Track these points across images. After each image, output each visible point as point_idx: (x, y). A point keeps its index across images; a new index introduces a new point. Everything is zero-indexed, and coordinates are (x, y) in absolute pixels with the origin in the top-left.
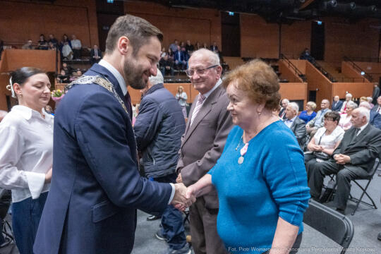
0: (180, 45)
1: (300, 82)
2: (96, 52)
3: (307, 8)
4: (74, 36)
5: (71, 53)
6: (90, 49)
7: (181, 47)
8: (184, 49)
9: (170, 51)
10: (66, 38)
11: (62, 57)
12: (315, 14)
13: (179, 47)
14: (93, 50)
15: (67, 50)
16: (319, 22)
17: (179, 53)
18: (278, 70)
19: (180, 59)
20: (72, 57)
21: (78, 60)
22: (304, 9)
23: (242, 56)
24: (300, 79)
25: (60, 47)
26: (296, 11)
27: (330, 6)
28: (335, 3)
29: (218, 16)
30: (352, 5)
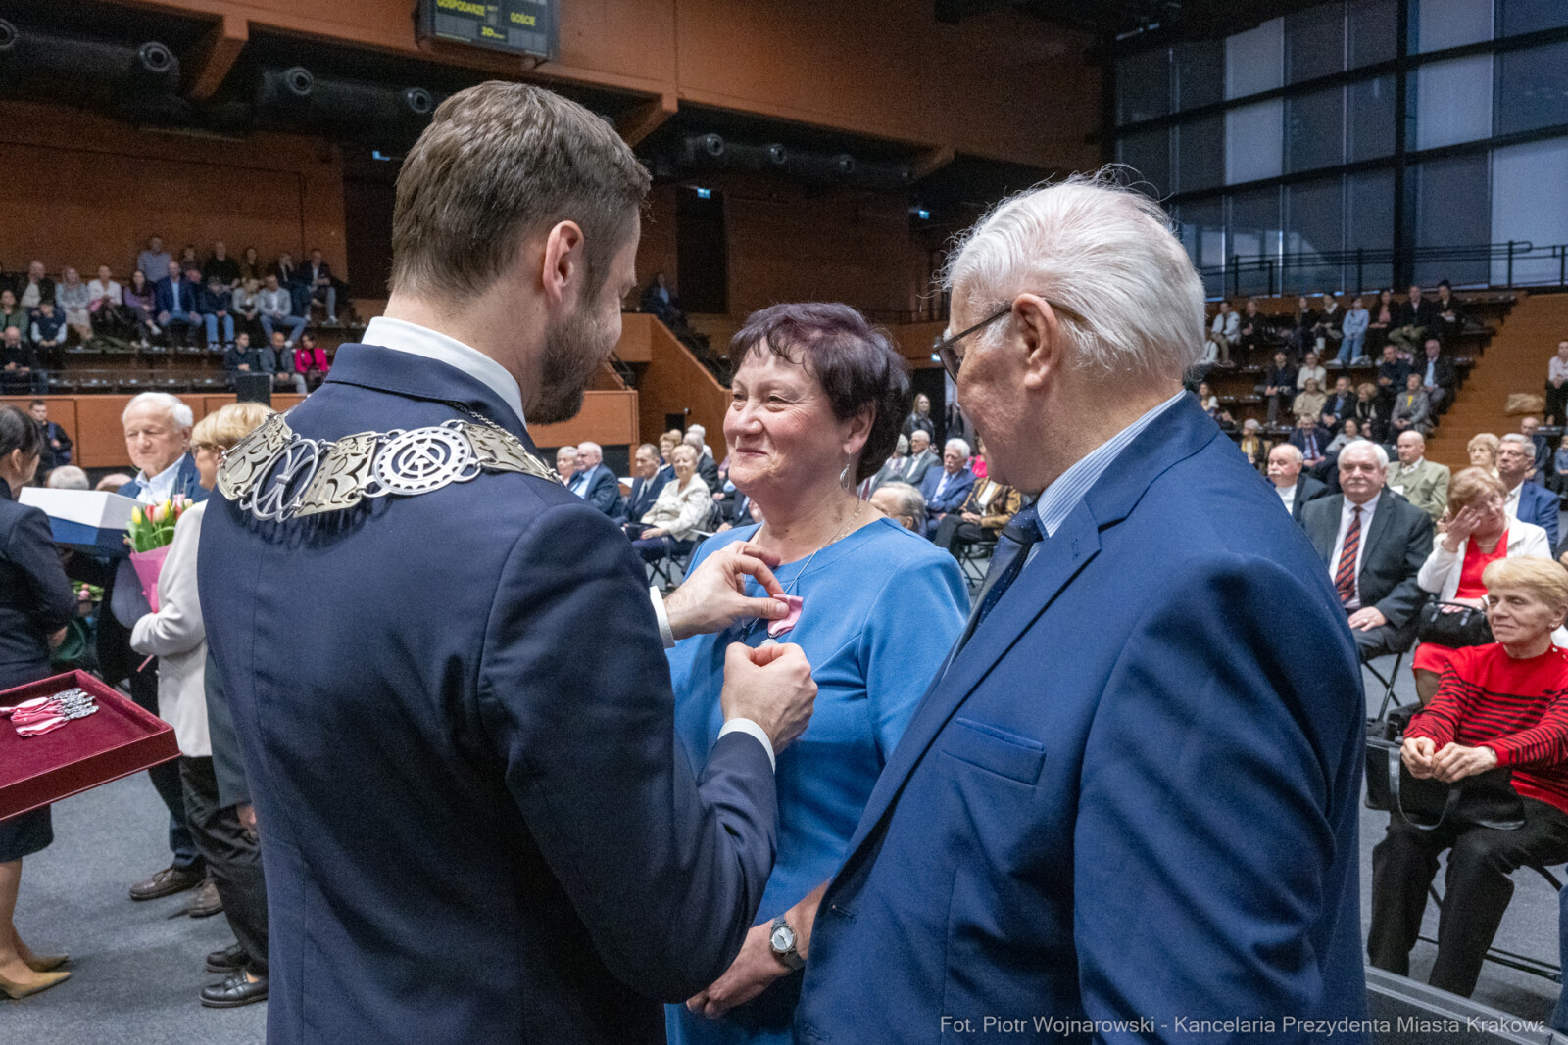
0: (180, 258)
1: (614, 386)
7: (185, 266)
8: (195, 275)
9: (139, 278)
13: (174, 265)
16: (703, 192)
17: (176, 287)
19: (177, 307)
24: (618, 378)
27: (701, 151)
28: (717, 145)
29: (327, 160)
30: (773, 151)
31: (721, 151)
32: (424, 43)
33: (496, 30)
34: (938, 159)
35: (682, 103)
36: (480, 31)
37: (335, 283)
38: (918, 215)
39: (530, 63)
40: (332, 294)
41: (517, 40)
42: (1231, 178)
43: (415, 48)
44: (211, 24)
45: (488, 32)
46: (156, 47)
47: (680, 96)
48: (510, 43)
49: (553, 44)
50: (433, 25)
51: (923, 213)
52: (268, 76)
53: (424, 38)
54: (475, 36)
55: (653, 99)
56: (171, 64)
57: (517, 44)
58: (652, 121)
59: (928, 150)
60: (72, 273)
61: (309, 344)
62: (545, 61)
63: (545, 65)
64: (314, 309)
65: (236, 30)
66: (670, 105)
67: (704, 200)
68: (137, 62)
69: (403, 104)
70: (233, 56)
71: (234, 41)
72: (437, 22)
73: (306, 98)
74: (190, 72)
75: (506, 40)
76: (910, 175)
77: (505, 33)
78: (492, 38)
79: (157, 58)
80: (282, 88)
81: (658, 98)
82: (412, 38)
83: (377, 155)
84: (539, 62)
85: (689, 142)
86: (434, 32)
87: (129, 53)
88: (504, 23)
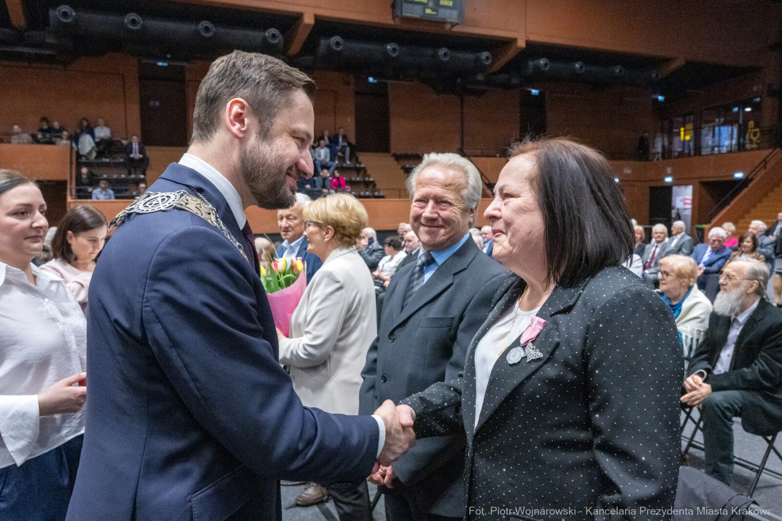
2: (135, 146)
4: (101, 121)
5: (93, 148)
6: (125, 142)
10: (85, 123)
11: (79, 156)
14: (131, 144)
15: (87, 144)
16: (535, 92)
20: (94, 154)
21: (104, 160)
22: (496, 73)
23: (393, 151)
25: (75, 138)
27: (537, 68)
28: (546, 65)
29: (347, 83)
30: (577, 66)
31: (548, 67)
32: (397, 20)
33: (433, 10)
34: (674, 66)
35: (528, 43)
36: (424, 11)
37: (350, 145)
38: (657, 99)
39: (448, 26)
40: (348, 150)
41: (444, 14)
43: (391, 22)
44: (297, 18)
45: (428, 11)
46: (273, 31)
47: (527, 39)
48: (440, 16)
49: (461, 14)
50: (401, 9)
51: (661, 98)
52: (323, 42)
53: (397, 16)
54: (422, 14)
56: (281, 37)
57: (443, 16)
58: (511, 54)
61: (337, 174)
62: (457, 24)
63: (457, 26)
64: (340, 158)
65: (309, 20)
66: (521, 44)
67: (535, 96)
68: (265, 38)
69: (385, 53)
70: (307, 33)
71: (308, 25)
72: (404, 8)
73: (341, 52)
74: (288, 42)
75: (437, 15)
76: (657, 75)
77: (437, 11)
78: (430, 14)
79: (274, 36)
80: (329, 47)
81: (514, 40)
82: (391, 17)
83: (371, 79)
84: (453, 25)
85: (531, 64)
86: (401, 13)
87: (261, 34)
88: (437, 6)
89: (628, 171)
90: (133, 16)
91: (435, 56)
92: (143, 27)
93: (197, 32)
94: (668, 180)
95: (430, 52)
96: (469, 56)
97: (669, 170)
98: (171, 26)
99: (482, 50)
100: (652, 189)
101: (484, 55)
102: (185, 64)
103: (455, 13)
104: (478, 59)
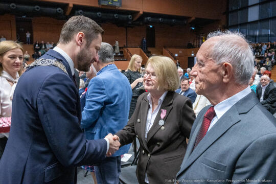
3: (137, 21)
12: (141, 24)
16: (151, 26)
18: (123, 54)
26: (130, 23)
27: (147, 20)
28: (150, 19)
30: (160, 19)
32: (100, 6)
35: (143, 12)
39: (117, 8)
41: (114, 4)
42: (249, 20)
43: (98, 6)
44: (68, 5)
45: (110, 3)
46: (59, 9)
49: (121, 4)
51: (193, 28)
54: (108, 4)
55: (138, 12)
56: (62, 11)
58: (138, 16)
59: (190, 18)
60: (48, 43)
63: (120, 7)
65: (71, 5)
66: (141, 13)
67: (151, 28)
68: (57, 11)
69: (97, 15)
70: (71, 9)
71: (71, 7)
72: (102, 2)
74: (65, 12)
79: (60, 10)
80: (78, 13)
82: (98, 4)
85: (145, 19)
86: (101, 4)
87: (56, 10)
88: (113, 1)
89: (181, 52)
90: (12, 4)
91: (114, 16)
92: (17, 8)
93: (34, 9)
94: (193, 55)
95: (112, 15)
96: (125, 16)
97: (193, 52)
98: (26, 7)
99: (129, 15)
100: (189, 58)
101: (130, 16)
102: (31, 18)
103: (119, 4)
104: (127, 17)
